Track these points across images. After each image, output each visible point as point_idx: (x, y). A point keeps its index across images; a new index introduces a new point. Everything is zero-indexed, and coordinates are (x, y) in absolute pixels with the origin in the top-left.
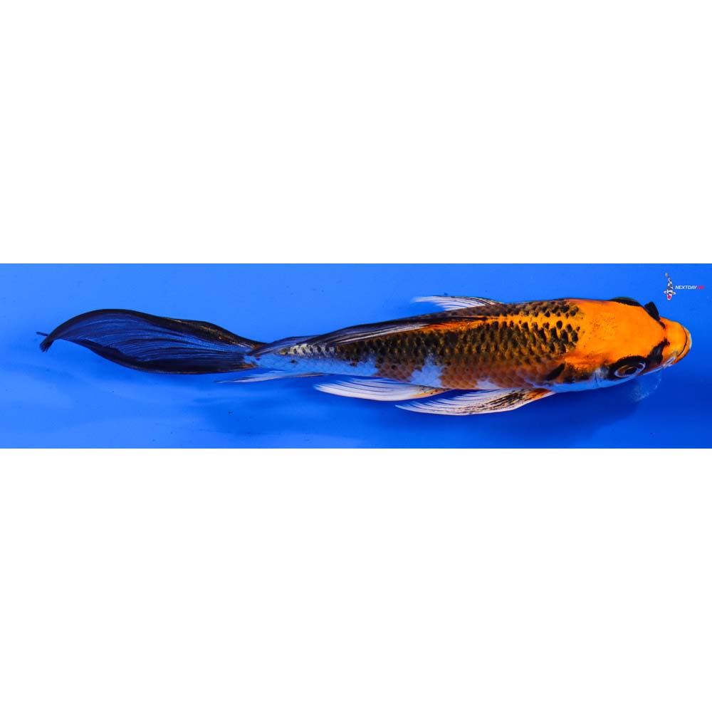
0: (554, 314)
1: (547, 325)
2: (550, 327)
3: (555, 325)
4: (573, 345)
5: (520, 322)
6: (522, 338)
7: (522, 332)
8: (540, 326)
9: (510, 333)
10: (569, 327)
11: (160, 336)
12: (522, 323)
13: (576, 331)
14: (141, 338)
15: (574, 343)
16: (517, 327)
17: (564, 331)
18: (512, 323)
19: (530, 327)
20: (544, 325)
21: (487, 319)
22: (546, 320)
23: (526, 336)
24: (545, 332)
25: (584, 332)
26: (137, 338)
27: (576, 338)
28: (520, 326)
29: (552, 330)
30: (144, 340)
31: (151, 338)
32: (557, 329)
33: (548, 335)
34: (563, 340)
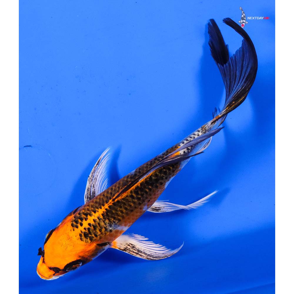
0: (87, 227)
1: (86, 219)
2: (84, 220)
3: (82, 223)
4: (72, 222)
5: (98, 211)
6: (94, 207)
7: (95, 208)
8: (89, 217)
9: (100, 204)
10: (77, 227)
11: (244, 70)
12: (97, 212)
13: (73, 228)
14: (245, 59)
15: (72, 223)
16: (98, 209)
17: (78, 224)
18: (101, 208)
19: (93, 213)
20: (87, 219)
21: (112, 201)
22: (88, 221)
23: (93, 209)
24: (85, 216)
25: (71, 230)
26: (245, 58)
27: (72, 225)
28: (97, 210)
29: (83, 219)
30: (243, 61)
31: (244, 65)
32: (81, 222)
33: (83, 216)
34: (77, 220)
